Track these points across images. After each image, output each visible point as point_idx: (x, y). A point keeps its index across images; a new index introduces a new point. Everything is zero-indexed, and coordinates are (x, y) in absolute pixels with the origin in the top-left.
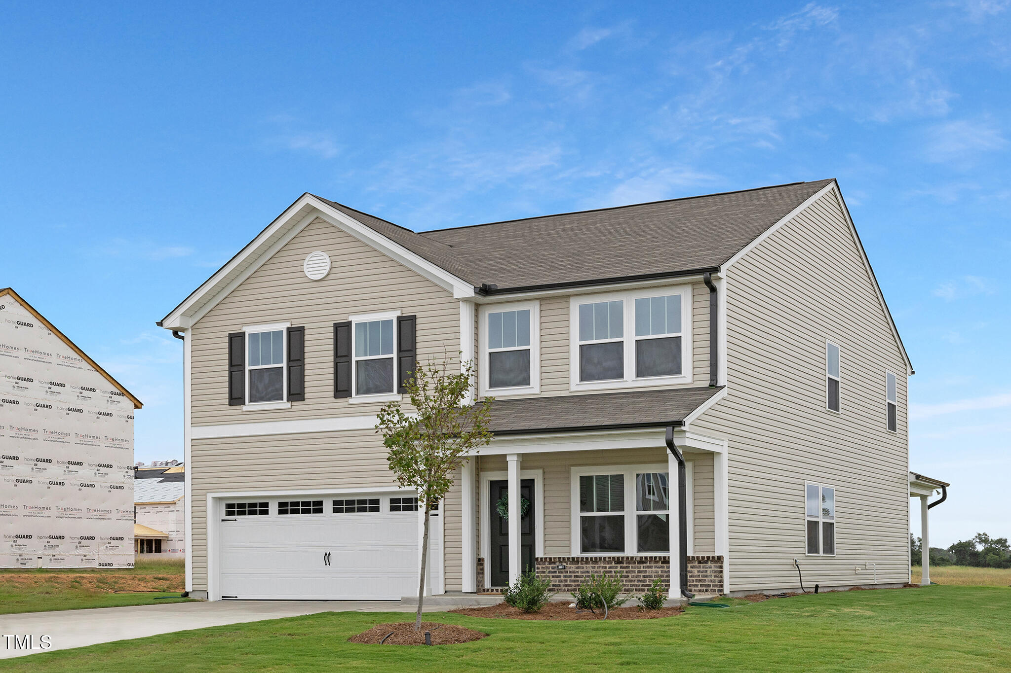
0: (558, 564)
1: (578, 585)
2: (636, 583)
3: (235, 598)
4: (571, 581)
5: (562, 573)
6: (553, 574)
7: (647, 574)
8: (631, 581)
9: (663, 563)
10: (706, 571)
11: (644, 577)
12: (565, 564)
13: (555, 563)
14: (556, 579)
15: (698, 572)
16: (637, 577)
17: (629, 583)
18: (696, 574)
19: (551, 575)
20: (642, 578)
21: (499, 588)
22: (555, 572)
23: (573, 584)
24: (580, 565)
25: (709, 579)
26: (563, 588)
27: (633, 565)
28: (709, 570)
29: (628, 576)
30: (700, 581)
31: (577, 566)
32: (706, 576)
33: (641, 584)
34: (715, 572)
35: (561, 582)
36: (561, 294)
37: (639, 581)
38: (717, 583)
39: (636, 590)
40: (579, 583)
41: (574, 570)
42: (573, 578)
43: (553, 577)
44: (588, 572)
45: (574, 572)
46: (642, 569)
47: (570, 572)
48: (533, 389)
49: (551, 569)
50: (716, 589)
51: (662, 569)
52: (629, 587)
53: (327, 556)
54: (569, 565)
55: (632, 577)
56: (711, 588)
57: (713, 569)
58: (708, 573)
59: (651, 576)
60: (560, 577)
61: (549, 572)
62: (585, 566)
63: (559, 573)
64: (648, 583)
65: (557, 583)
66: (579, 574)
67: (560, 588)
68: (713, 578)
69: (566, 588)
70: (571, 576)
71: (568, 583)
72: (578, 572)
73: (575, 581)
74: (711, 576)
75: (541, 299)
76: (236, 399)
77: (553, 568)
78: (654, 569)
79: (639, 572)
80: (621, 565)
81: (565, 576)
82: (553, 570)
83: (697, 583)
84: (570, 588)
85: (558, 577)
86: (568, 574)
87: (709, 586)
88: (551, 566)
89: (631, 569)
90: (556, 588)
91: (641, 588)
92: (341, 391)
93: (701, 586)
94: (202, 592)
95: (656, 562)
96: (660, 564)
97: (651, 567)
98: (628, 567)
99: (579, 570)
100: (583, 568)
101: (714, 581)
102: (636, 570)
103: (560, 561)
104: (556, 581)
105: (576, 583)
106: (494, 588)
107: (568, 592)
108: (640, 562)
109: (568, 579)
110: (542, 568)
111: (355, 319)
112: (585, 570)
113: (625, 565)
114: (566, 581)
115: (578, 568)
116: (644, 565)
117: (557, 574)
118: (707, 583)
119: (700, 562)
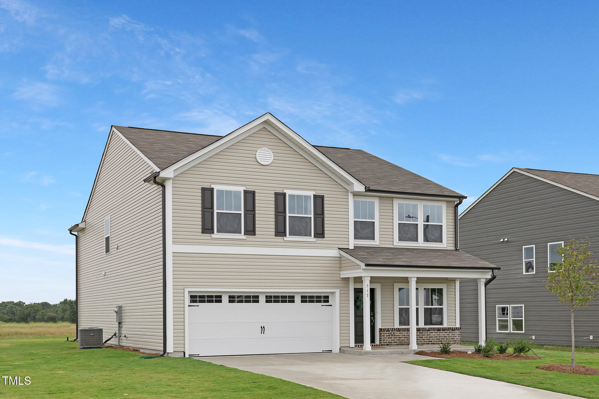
0: (391, 331)
1: (400, 342)
2: (426, 340)
3: (198, 356)
4: (397, 340)
5: (393, 336)
6: (388, 337)
7: (431, 336)
8: (424, 339)
9: (437, 331)
10: (455, 334)
11: (429, 337)
12: (394, 332)
13: (389, 331)
14: (390, 339)
15: (452, 335)
16: (426, 338)
17: (423, 341)
18: (451, 336)
19: (387, 337)
20: (428, 338)
21: (360, 344)
22: (389, 336)
23: (398, 341)
24: (401, 332)
25: (456, 338)
26: (393, 344)
27: (425, 332)
28: (456, 334)
29: (422, 337)
30: (452, 339)
31: (400, 332)
32: (455, 337)
33: (428, 340)
34: (459, 334)
35: (392, 341)
36: (390, 196)
37: (427, 339)
38: (459, 340)
39: (426, 344)
40: (401, 341)
41: (398, 334)
42: (398, 339)
43: (388, 338)
44: (405, 335)
45: (398, 336)
46: (429, 334)
47: (397, 335)
48: (376, 242)
49: (387, 334)
50: (459, 342)
51: (437, 334)
52: (423, 343)
53: (263, 328)
54: (396, 332)
55: (424, 338)
56: (457, 342)
57: (457, 333)
58: (456, 335)
59: (432, 337)
60: (392, 338)
61: (387, 336)
62: (403, 332)
63: (391, 336)
64: (431, 340)
65: (390, 341)
66: (401, 336)
67: (392, 344)
68: (458, 337)
69: (395, 344)
70: (397, 338)
71: (396, 341)
72: (400, 335)
73: (399, 340)
74: (457, 336)
75: (379, 197)
76: (207, 229)
77: (388, 334)
78: (433, 334)
79: (427, 335)
80: (420, 332)
81: (394, 338)
82: (388, 335)
83: (451, 340)
84: (396, 343)
85: (391, 338)
86: (396, 337)
87: (456, 341)
88: (387, 332)
89: (424, 334)
90: (390, 344)
91: (428, 342)
92: (280, 232)
93: (453, 341)
94: (179, 352)
95: (435, 330)
96: (436, 331)
97: (432, 333)
98: (422, 333)
99: (401, 334)
100: (403, 333)
101: (458, 339)
102: (426, 334)
103: (392, 330)
104: (390, 340)
105: (399, 341)
106: (357, 345)
107: (396, 346)
108: (428, 330)
109: (396, 339)
110: (383, 333)
111: (288, 192)
112: (403, 334)
113: (421, 332)
114: (395, 340)
115: (400, 333)
116: (429, 332)
117: (391, 337)
118: (455, 340)
119: (452, 330)
